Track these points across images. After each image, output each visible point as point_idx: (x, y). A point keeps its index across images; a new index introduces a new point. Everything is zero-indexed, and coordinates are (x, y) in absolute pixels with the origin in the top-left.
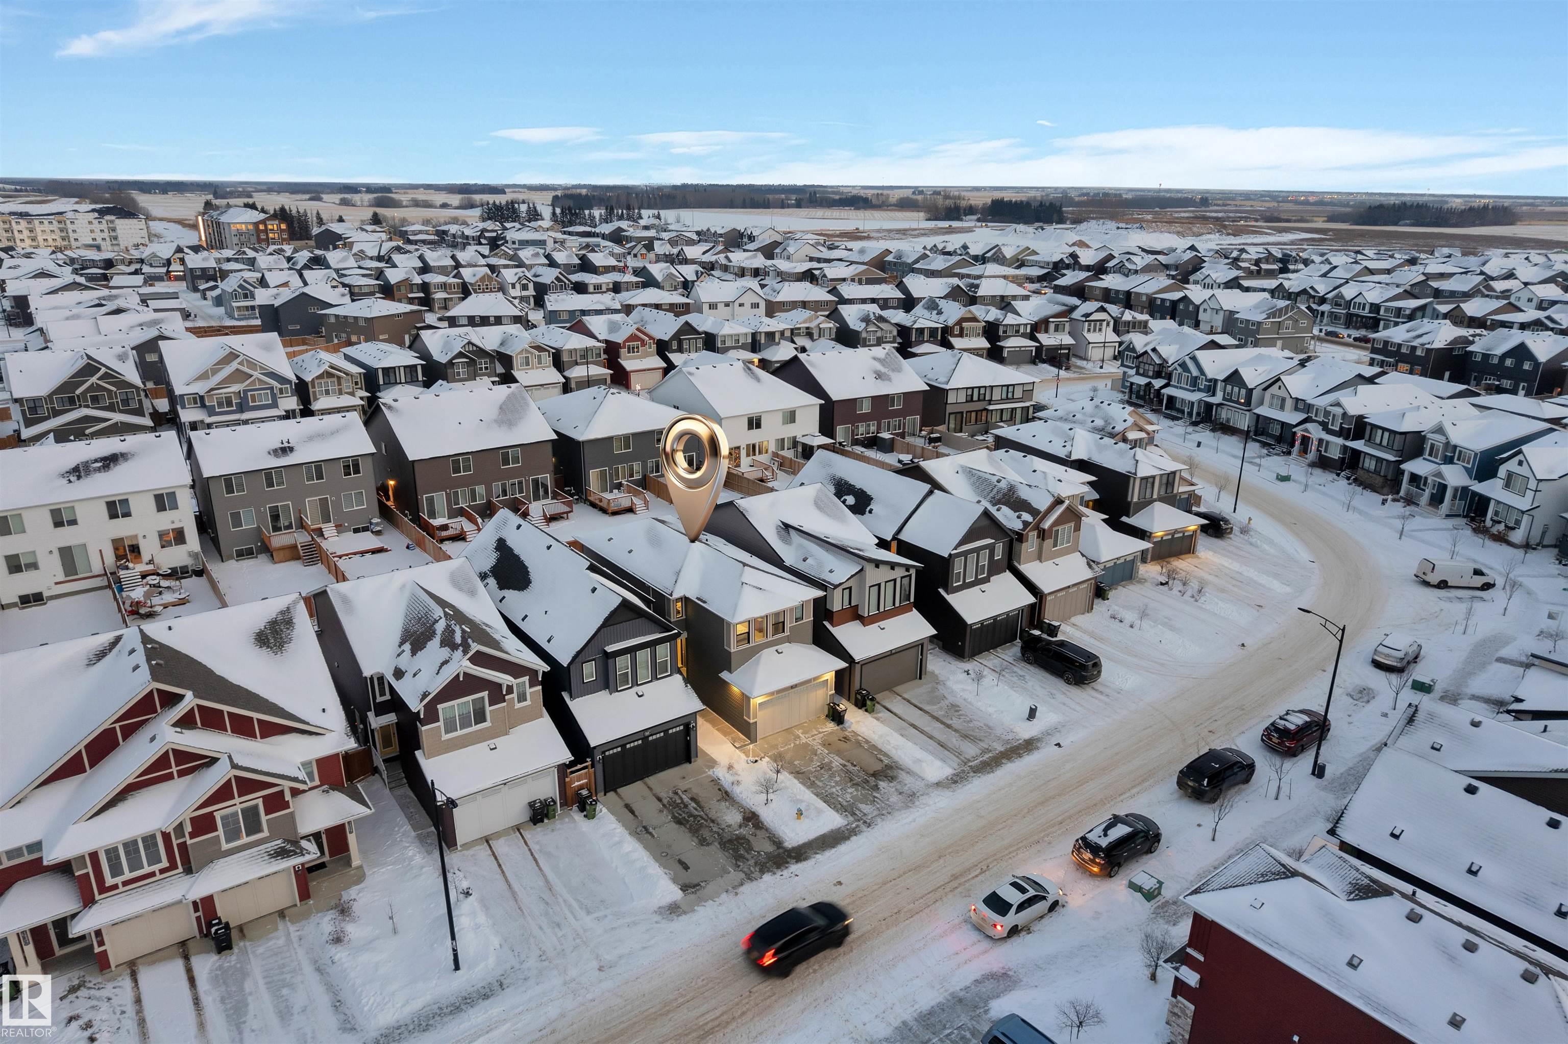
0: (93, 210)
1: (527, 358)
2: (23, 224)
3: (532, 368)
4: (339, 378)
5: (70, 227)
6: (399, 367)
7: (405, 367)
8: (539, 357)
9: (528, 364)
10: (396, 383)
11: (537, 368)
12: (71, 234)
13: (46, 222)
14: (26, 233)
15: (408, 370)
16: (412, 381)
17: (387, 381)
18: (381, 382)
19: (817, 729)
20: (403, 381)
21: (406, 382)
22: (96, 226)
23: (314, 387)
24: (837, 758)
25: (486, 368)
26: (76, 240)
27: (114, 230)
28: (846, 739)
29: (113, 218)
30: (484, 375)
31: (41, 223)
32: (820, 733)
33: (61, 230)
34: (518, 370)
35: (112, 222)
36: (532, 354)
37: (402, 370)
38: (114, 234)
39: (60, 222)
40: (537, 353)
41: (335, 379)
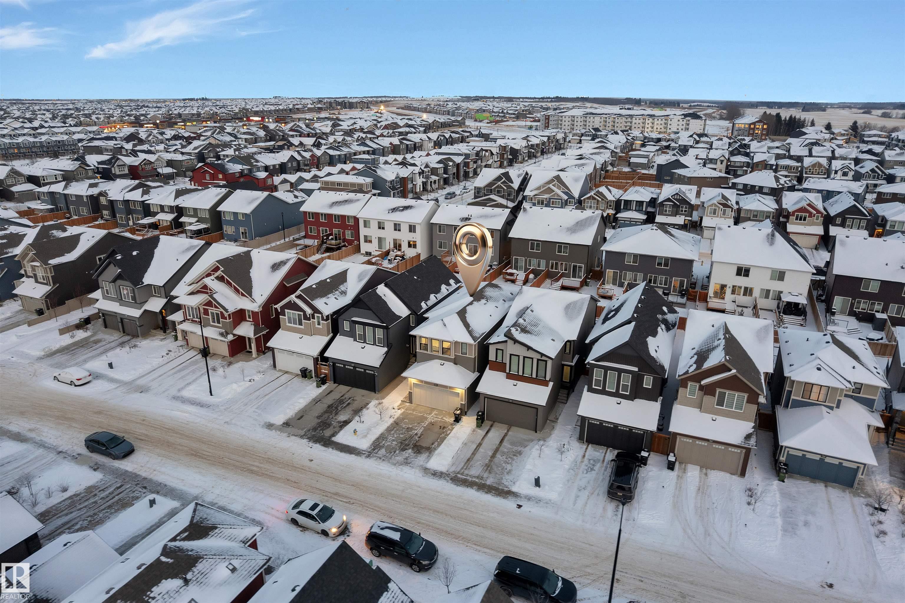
0: (683, 115)
1: (715, 210)
2: (651, 120)
3: (717, 217)
4: (598, 201)
5: (669, 122)
6: (634, 201)
7: (637, 201)
8: (725, 211)
9: (714, 213)
10: (630, 210)
11: (721, 217)
12: (669, 126)
13: (660, 119)
14: (650, 124)
15: (638, 204)
16: (639, 210)
17: (625, 208)
18: (622, 207)
20: (634, 209)
21: (635, 210)
22: (681, 123)
23: (584, 203)
25: (685, 211)
26: (670, 129)
27: (688, 125)
29: (689, 118)
30: (683, 215)
31: (658, 120)
33: (665, 124)
34: (707, 216)
35: (689, 121)
36: (719, 208)
37: (635, 203)
38: (687, 127)
39: (666, 120)
40: (722, 207)
41: (596, 201)
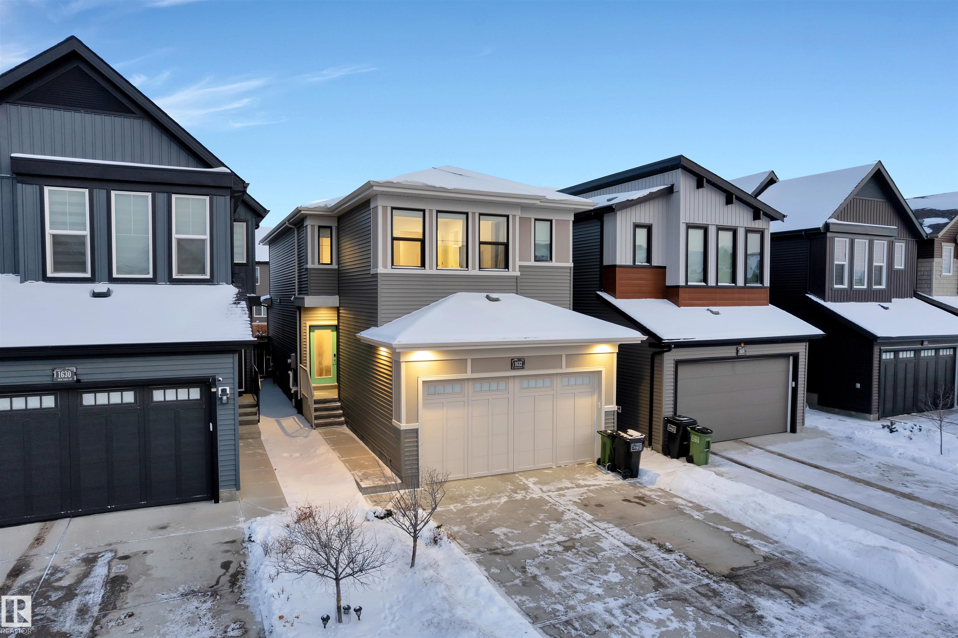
19: (571, 480)
24: (616, 531)
28: (642, 500)
32: (579, 486)
